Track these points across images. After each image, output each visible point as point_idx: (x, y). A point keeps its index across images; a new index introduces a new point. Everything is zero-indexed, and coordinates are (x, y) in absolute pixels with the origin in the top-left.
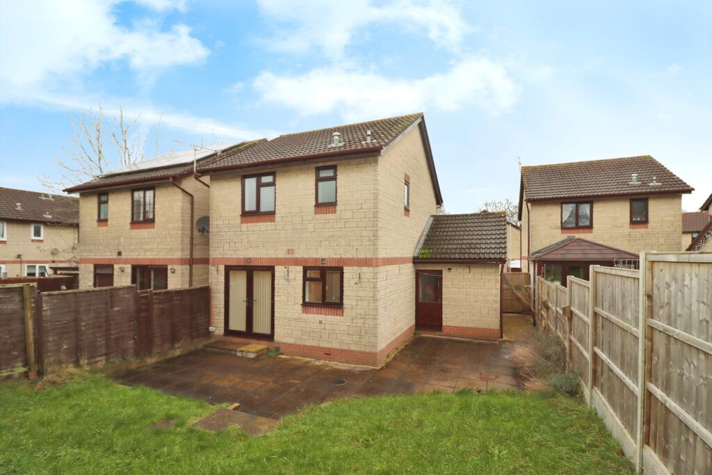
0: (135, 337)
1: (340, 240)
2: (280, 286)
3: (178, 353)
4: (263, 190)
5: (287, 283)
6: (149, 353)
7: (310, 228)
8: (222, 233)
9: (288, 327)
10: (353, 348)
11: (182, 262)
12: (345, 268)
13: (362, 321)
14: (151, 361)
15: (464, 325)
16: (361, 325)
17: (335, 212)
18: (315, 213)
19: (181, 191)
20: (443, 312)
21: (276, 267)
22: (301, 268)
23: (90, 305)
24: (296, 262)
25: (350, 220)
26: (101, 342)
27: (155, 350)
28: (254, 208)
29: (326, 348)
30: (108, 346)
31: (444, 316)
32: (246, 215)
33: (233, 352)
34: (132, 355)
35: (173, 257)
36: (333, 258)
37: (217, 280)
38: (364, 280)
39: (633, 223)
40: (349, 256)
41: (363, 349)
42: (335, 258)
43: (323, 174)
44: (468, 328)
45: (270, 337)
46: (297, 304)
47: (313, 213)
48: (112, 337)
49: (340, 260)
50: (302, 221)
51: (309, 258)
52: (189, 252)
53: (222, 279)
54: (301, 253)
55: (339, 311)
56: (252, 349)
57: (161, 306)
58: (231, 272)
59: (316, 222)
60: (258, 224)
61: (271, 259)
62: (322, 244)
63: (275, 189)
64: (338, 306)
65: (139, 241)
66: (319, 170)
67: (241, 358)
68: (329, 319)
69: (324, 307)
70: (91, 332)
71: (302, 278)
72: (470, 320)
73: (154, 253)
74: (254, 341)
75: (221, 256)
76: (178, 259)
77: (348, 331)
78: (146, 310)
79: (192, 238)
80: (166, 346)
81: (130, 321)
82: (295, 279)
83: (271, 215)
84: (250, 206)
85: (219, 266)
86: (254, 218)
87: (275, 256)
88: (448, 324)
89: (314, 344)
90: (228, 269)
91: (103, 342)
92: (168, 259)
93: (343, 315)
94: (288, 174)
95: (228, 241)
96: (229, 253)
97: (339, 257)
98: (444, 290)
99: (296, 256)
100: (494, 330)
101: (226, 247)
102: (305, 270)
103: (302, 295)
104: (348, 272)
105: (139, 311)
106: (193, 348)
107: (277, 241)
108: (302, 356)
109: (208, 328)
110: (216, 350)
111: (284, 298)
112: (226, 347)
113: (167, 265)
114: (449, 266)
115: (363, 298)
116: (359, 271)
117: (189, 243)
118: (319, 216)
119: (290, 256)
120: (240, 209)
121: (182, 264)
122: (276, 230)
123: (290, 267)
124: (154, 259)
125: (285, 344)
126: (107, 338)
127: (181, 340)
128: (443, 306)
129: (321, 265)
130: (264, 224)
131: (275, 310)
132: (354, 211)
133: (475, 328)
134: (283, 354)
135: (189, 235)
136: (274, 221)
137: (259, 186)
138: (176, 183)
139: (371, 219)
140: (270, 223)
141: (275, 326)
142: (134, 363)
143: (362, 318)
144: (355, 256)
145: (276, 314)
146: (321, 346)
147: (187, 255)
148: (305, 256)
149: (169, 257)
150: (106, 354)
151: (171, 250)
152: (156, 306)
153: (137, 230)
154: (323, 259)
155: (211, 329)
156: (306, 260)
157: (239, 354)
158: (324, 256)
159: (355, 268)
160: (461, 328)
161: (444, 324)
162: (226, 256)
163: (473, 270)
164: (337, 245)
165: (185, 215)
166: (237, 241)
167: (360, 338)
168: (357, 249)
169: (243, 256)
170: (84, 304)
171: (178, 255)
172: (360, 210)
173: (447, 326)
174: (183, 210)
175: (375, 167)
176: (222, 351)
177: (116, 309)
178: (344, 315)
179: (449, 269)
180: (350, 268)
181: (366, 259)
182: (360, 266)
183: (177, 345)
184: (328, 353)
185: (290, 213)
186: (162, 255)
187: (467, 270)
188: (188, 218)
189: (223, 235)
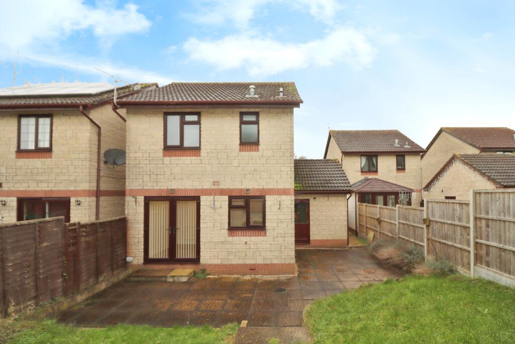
0: (64, 274)
1: (262, 174)
2: (206, 214)
3: (103, 286)
4: (186, 127)
5: (213, 211)
6: (78, 291)
7: (235, 163)
8: (140, 166)
9: (215, 250)
10: (275, 262)
11: (88, 193)
12: (267, 196)
13: (283, 239)
14: (80, 298)
15: (325, 238)
16: (281, 242)
17: (258, 151)
18: (240, 151)
19: (89, 121)
20: (311, 230)
21: (201, 197)
22: (227, 197)
23: (17, 241)
24: (222, 192)
25: (271, 158)
26: (29, 283)
27: (82, 286)
28: (178, 143)
29: (251, 265)
30: (37, 288)
31: (311, 233)
32: (168, 149)
33: (163, 279)
34: (60, 294)
35: (77, 189)
36: (256, 189)
37: (134, 211)
38: (284, 206)
39: (398, 169)
40: (271, 187)
41: (283, 262)
42: (259, 189)
43: (247, 118)
44: (328, 240)
45: (196, 261)
46: (223, 229)
47: (238, 150)
48: (41, 277)
49: (263, 190)
50: (228, 156)
51: (234, 189)
52: (95, 184)
53: (141, 209)
54: (226, 185)
55: (262, 233)
56: (182, 273)
57: (87, 239)
58: (151, 203)
59: (241, 158)
60: (182, 158)
61: (196, 190)
62: (247, 177)
63: (200, 128)
64: (261, 228)
65: (29, 171)
66: (243, 115)
67: (173, 282)
68: (253, 240)
69: (248, 230)
70: (19, 273)
71: (227, 206)
72: (329, 234)
73: (50, 185)
74: (178, 266)
75: (141, 188)
76: (84, 191)
77: (270, 248)
78: (74, 244)
79: (99, 170)
80: (91, 281)
81: (59, 257)
82: (221, 207)
83: (196, 150)
84: (174, 140)
85: (138, 197)
86: (178, 152)
87: (201, 187)
88: (314, 239)
89: (240, 262)
90: (148, 200)
91: (32, 284)
92: (71, 191)
93: (265, 236)
94: (213, 115)
95: (149, 173)
96: (149, 184)
97: (262, 187)
98: (311, 213)
99: (222, 187)
100: (344, 240)
101: (146, 178)
102: (231, 199)
103: (227, 221)
104: (270, 200)
105: (67, 246)
106: (115, 280)
107: (203, 174)
108: (229, 274)
109: (125, 259)
110: (143, 279)
111: (210, 225)
112: (152, 275)
113: (69, 198)
114: (314, 196)
115: (282, 221)
116: (279, 199)
117: (96, 174)
118: (243, 153)
119: (216, 187)
120: (162, 144)
121: (89, 196)
122: (201, 163)
123: (216, 197)
124: (51, 191)
125: (211, 265)
126: (36, 279)
127: (103, 274)
128: (311, 226)
129: (245, 195)
130: (189, 158)
131: (201, 236)
132: (275, 151)
133: (332, 240)
134: (209, 275)
135: (96, 167)
136: (200, 156)
137: (183, 123)
138: (85, 112)
139: (289, 158)
140: (195, 158)
141: (201, 250)
142: (65, 304)
143: (282, 237)
144: (275, 187)
145: (202, 239)
146: (246, 263)
147: (94, 187)
148: (231, 187)
149: (72, 188)
150: (36, 297)
151: (75, 181)
152: (83, 239)
153: (26, 160)
154: (248, 190)
155: (129, 259)
156: (232, 190)
157: (170, 280)
158: (248, 187)
159: (276, 196)
160: (323, 240)
161: (311, 238)
162: (145, 188)
163: (330, 198)
164: (260, 178)
165: (93, 146)
166: (159, 173)
167: (280, 253)
168: (277, 181)
169: (166, 188)
170: (11, 241)
171: (85, 186)
172: (279, 150)
173: (314, 240)
174: (90, 140)
175: (291, 116)
176: (149, 279)
177: (45, 244)
178: (267, 235)
179: (315, 198)
180: (271, 197)
181: (285, 189)
182: (280, 195)
183: (101, 279)
184: (253, 269)
185: (215, 149)
186: (62, 187)
187: (326, 199)
188: (95, 150)
189: (142, 168)
